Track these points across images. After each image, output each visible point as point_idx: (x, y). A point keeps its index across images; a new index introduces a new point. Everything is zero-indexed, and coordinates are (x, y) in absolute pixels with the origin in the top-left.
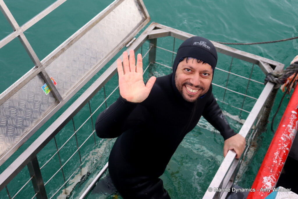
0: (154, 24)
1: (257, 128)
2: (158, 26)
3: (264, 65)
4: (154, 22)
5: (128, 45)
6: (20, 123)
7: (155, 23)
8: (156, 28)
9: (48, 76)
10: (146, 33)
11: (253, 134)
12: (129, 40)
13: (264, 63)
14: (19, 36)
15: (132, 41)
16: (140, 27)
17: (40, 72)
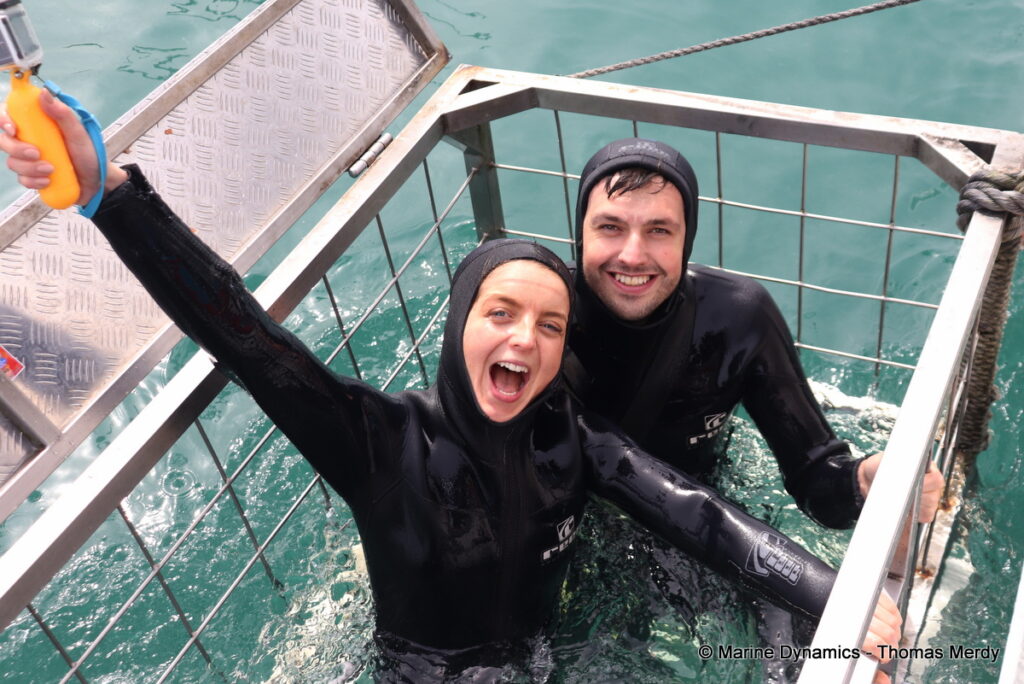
0: (466, 72)
1: (955, 421)
2: (480, 76)
3: (944, 151)
4: (466, 66)
5: (355, 168)
7: (468, 68)
8: (473, 85)
10: (433, 108)
11: (944, 451)
12: (363, 145)
13: (941, 141)
15: (376, 147)
16: (406, 89)
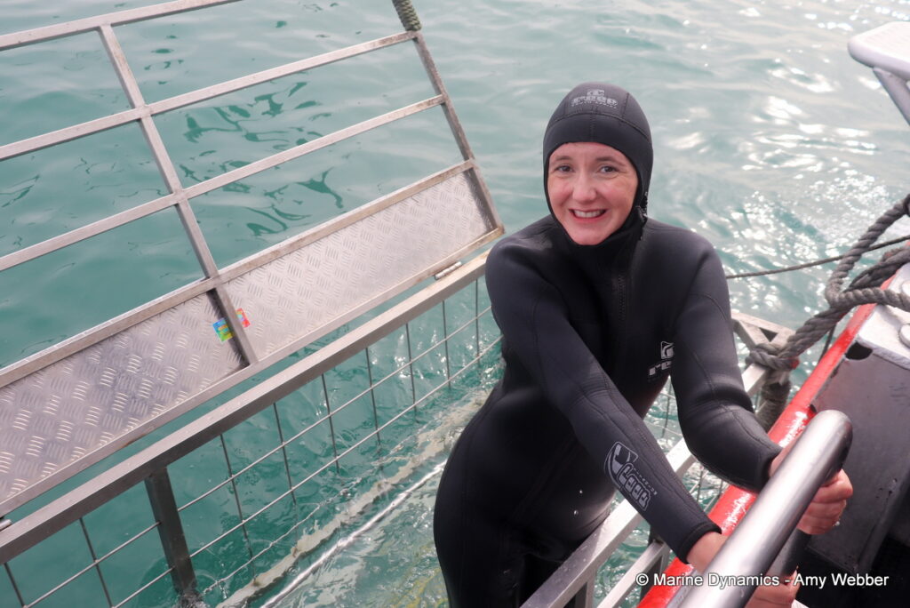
3: (748, 330)
5: (439, 275)
6: (145, 391)
9: (229, 301)
12: (445, 265)
13: (749, 325)
14: (177, 205)
15: (452, 268)
16: (477, 243)
17: (211, 288)
